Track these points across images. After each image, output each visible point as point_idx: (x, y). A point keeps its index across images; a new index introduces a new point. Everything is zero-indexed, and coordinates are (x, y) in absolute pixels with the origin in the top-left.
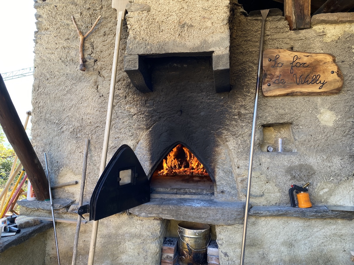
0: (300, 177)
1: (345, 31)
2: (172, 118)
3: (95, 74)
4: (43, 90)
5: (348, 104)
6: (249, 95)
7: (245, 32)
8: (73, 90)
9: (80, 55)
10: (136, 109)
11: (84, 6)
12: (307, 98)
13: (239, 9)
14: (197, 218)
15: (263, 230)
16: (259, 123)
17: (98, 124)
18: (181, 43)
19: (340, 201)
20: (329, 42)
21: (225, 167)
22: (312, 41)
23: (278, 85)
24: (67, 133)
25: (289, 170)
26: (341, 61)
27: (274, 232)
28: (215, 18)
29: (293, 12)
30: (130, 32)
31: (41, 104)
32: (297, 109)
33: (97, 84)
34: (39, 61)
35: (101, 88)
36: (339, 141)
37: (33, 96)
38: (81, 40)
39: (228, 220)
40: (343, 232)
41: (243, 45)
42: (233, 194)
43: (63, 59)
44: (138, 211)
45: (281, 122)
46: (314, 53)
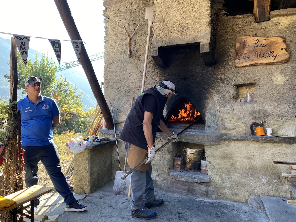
0: (259, 118)
1: (293, 21)
2: (179, 83)
3: (137, 59)
4: (110, 70)
5: (294, 70)
6: (227, 66)
7: (225, 27)
8: (125, 69)
9: (128, 48)
10: (159, 78)
11: (130, 20)
12: (265, 67)
13: (222, 11)
14: (192, 140)
15: (233, 149)
16: (234, 84)
17: (138, 88)
18: (182, 38)
19: (286, 133)
20: (281, 29)
21: (211, 111)
22: (270, 29)
23: (245, 59)
24: (122, 93)
25: (252, 113)
26: (290, 41)
27: (240, 150)
28: (202, 22)
29: (258, 11)
30: (154, 34)
31: (109, 78)
32: (258, 74)
33: (138, 65)
34: (107, 54)
35: (140, 67)
36: (287, 94)
37: (104, 73)
38: (129, 40)
39: (211, 142)
40: (286, 151)
41: (224, 35)
42: (216, 128)
43: (119, 51)
44: (159, 135)
45: (248, 83)
46: (270, 37)
